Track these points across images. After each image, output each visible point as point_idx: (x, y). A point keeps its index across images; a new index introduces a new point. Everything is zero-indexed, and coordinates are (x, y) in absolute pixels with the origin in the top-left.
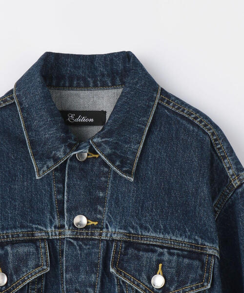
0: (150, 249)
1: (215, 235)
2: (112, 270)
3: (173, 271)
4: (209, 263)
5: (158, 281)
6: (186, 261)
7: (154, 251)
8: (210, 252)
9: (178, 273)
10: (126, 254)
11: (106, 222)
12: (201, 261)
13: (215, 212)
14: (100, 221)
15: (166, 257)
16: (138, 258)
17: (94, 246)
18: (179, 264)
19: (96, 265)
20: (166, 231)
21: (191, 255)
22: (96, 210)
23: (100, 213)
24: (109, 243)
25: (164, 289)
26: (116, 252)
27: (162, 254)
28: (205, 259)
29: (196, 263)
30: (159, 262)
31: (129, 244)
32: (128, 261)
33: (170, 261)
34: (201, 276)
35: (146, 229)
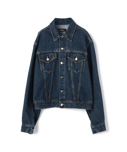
0: (75, 53)
1: (86, 51)
2: (68, 57)
3: (79, 57)
4: (85, 56)
5: (76, 59)
6: (81, 56)
7: (75, 54)
8: (86, 54)
9: (80, 58)
10: (70, 54)
11: (67, 49)
12: (84, 55)
13: (87, 47)
14: (66, 49)
15: (78, 55)
16: (73, 55)
17: (65, 53)
18: (80, 56)
19: (65, 57)
20: (78, 50)
21: (82, 55)
22: (65, 47)
23: (66, 47)
24: (67, 53)
25: (77, 60)
26: (69, 54)
27: (77, 54)
28: (85, 55)
29: (83, 56)
30: (76, 56)
31: (71, 53)
32: (71, 56)
33: (78, 56)
34: (84, 58)
35: (74, 50)
